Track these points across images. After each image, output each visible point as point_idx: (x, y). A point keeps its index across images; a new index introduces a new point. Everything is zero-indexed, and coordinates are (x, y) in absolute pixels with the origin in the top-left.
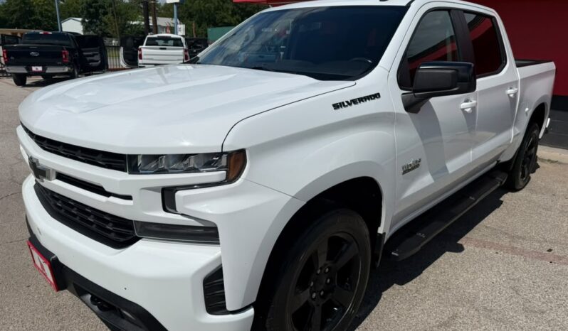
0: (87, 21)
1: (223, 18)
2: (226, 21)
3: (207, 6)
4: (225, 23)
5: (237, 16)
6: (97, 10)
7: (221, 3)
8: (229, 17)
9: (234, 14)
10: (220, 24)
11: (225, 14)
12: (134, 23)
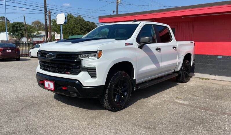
0: (11, 33)
1: (77, 32)
2: (77, 33)
3: (69, 26)
4: (77, 34)
5: (83, 31)
6: (17, 28)
7: (75, 25)
8: (79, 31)
9: (81, 29)
10: (75, 34)
11: (77, 30)
12: (34, 34)
